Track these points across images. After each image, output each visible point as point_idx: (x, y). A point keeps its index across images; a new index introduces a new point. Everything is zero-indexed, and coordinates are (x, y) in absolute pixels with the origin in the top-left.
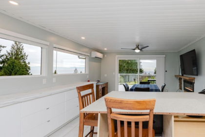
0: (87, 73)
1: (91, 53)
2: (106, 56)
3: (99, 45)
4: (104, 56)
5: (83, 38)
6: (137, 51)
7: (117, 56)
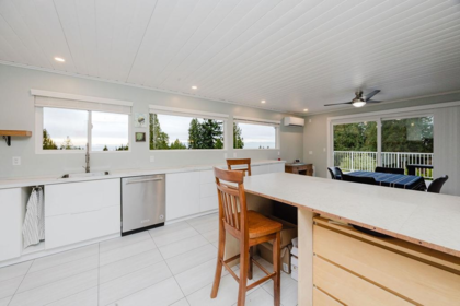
0: (278, 148)
1: (283, 120)
2: (310, 121)
3: (296, 106)
4: (306, 122)
5: (263, 102)
6: (359, 104)
7: (329, 119)
